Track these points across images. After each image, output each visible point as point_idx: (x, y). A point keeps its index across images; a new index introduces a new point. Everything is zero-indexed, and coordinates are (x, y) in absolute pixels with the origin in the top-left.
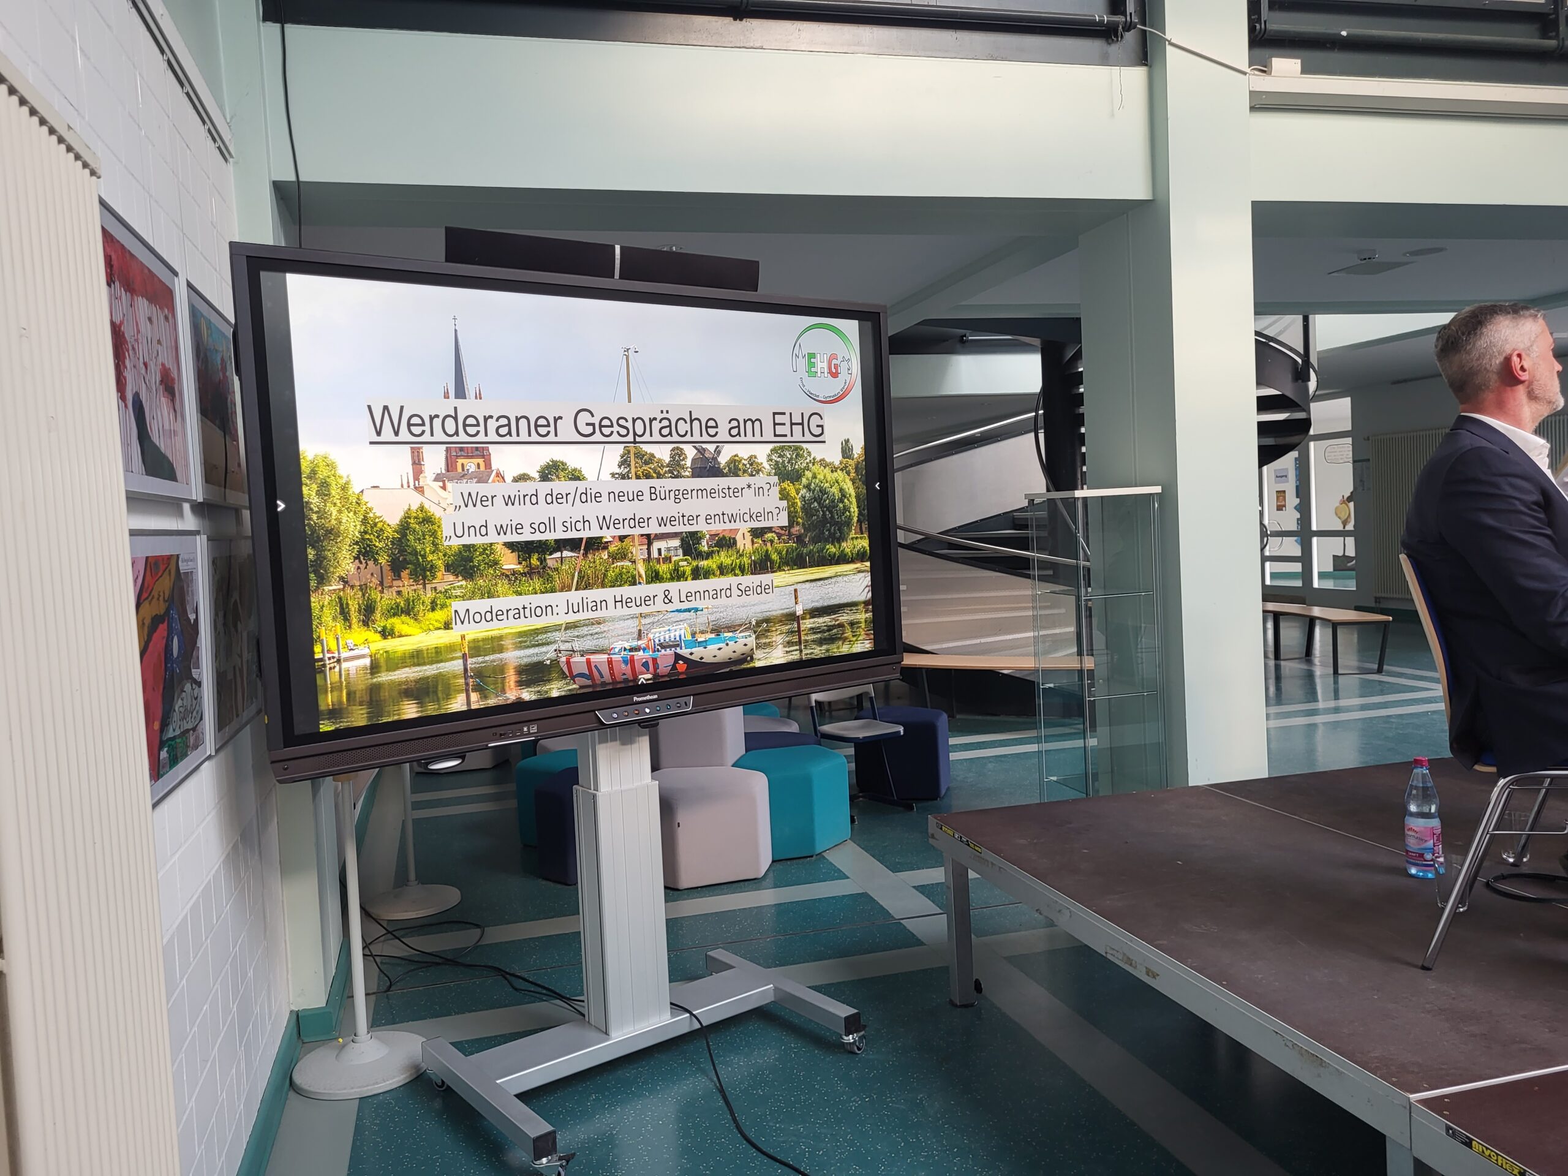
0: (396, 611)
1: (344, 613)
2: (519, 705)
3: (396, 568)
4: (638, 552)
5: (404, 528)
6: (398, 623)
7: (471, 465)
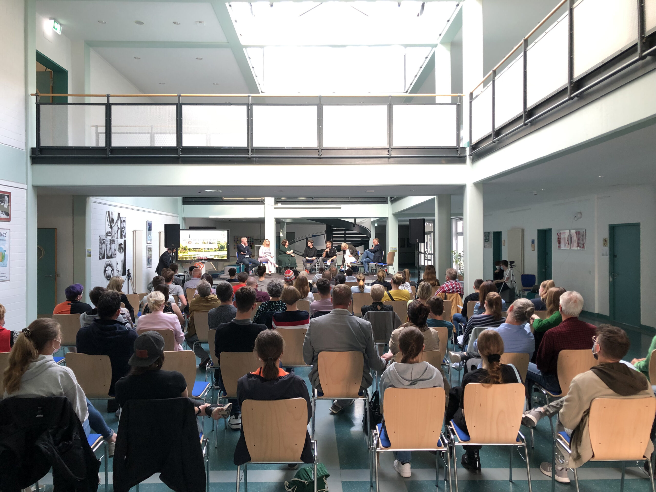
2: (193, 260)
7: (190, 243)
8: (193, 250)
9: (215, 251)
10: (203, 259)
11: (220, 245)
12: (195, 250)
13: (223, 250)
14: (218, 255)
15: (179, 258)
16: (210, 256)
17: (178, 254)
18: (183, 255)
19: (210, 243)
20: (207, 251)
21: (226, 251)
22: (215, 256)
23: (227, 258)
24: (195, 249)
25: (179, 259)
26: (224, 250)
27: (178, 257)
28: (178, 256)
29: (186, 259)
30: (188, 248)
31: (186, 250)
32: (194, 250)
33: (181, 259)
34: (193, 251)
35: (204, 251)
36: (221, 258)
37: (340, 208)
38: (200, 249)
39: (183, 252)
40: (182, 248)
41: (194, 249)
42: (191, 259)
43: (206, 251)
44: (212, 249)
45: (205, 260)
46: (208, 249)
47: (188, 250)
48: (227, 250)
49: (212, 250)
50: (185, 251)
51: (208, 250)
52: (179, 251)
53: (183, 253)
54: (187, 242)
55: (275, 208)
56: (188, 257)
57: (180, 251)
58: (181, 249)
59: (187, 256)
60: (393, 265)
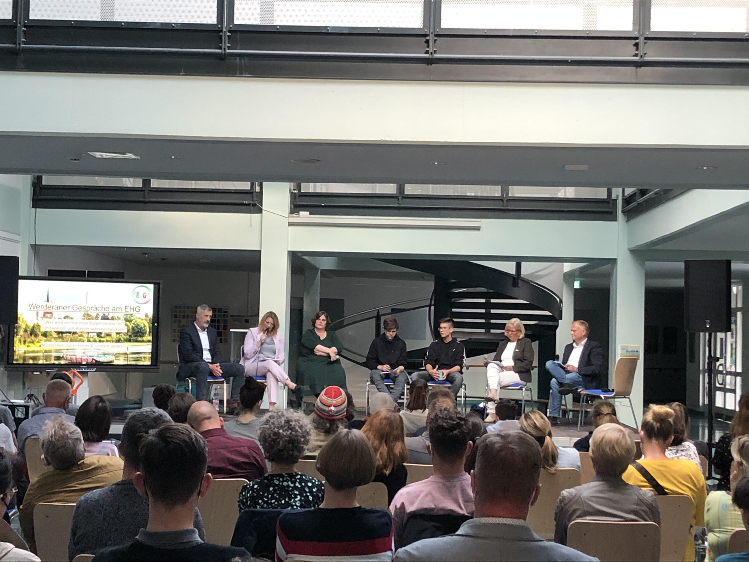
0: (30, 342)
1: (20, 342)
2: (54, 364)
3: (31, 334)
4: (86, 335)
5: (33, 327)
6: (31, 345)
7: (49, 315)
8: (55, 335)
9: (119, 341)
10: (84, 363)
11: (131, 325)
12: (62, 338)
13: (139, 339)
14: (126, 354)
15: (15, 357)
16: (104, 354)
17: (13, 346)
18: (26, 348)
19: (105, 318)
20: (95, 341)
21: (149, 341)
22: (117, 355)
23: (152, 362)
24: (62, 333)
25: (17, 360)
26: (144, 339)
27: (13, 356)
28: (13, 351)
29: (35, 362)
30: (43, 330)
31: (36, 335)
32: (59, 337)
33: (21, 362)
34: (55, 338)
35: (86, 339)
36: (133, 363)
37: (478, 229)
38: (74, 333)
39: (28, 340)
40: (26, 331)
41: (58, 333)
42: (48, 363)
43: (91, 339)
44: (108, 335)
45: (89, 365)
46: (99, 335)
47: (40, 337)
48: (150, 338)
49: (108, 338)
50: (33, 337)
51: (97, 339)
52: (16, 339)
53: (27, 344)
54: (41, 314)
55: (291, 224)
56: (41, 354)
57: (19, 337)
58: (21, 332)
59: (38, 352)
60: (631, 396)
